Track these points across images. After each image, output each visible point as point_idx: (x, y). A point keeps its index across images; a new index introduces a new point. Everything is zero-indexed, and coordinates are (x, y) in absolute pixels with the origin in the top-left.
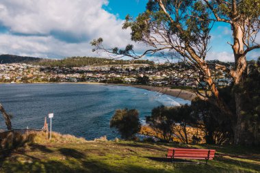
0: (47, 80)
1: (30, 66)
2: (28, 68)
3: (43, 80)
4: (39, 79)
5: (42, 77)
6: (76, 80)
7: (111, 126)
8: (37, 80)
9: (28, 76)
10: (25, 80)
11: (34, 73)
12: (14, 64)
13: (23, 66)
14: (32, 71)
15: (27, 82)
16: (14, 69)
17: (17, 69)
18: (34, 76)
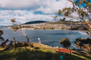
0: (51, 29)
1: (46, 24)
2: (45, 25)
3: (50, 29)
4: (49, 28)
5: (50, 28)
6: (60, 29)
7: (60, 44)
8: (48, 28)
9: (45, 27)
10: (44, 28)
11: (47, 26)
12: (41, 24)
13: (44, 24)
14: (46, 26)
15: (45, 29)
16: (41, 25)
17: (42, 25)
18: (47, 27)
